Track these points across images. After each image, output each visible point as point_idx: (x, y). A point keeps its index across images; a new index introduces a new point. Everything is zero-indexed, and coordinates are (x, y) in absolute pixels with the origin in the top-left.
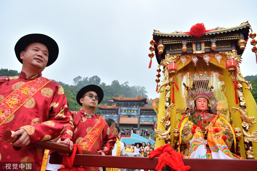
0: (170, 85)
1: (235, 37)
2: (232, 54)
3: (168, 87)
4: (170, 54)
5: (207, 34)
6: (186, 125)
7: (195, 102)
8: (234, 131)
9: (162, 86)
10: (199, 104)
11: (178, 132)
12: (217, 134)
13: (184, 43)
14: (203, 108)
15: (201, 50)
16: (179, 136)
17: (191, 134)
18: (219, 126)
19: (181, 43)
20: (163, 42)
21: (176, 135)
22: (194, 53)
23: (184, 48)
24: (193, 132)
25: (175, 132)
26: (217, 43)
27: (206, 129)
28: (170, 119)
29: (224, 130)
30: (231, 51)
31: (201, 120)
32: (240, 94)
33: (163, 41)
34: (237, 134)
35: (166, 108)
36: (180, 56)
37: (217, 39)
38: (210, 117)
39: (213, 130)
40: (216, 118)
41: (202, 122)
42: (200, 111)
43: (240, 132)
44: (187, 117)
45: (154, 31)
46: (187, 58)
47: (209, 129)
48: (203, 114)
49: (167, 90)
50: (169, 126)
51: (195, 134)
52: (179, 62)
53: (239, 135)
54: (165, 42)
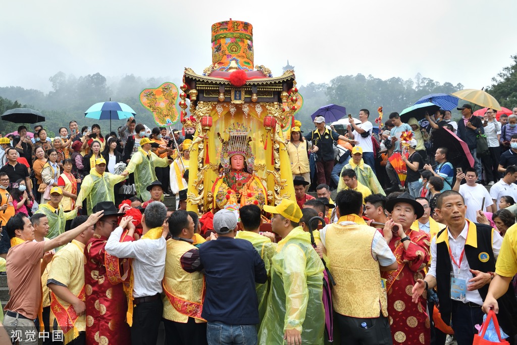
0: (203, 142)
1: (278, 88)
2: (273, 109)
3: (201, 144)
4: (204, 102)
5: (248, 84)
6: (221, 190)
7: (230, 159)
8: (267, 194)
9: (194, 144)
10: (235, 162)
11: (212, 197)
12: (250, 199)
13: (222, 89)
14: (238, 168)
15: (240, 99)
16: (213, 200)
17: (226, 200)
18: (253, 190)
19: (218, 90)
20: (196, 87)
21: (210, 199)
22: (232, 102)
23: (222, 97)
24: (228, 198)
25: (208, 197)
26: (258, 93)
27: (240, 192)
28: (203, 183)
29: (257, 195)
30: (273, 103)
31: (236, 181)
32: (277, 155)
33: (196, 84)
34: (268, 197)
35: (199, 170)
36: (216, 105)
37: (259, 88)
38: (245, 177)
39: (246, 194)
40: (250, 180)
41: (237, 184)
42: (235, 170)
43: (272, 195)
44: (221, 178)
45: (186, 69)
46: (224, 107)
47: (243, 193)
48: (238, 174)
49: (199, 149)
50: (202, 190)
51: (229, 200)
52: (214, 112)
53: (270, 198)
54: (199, 87)
